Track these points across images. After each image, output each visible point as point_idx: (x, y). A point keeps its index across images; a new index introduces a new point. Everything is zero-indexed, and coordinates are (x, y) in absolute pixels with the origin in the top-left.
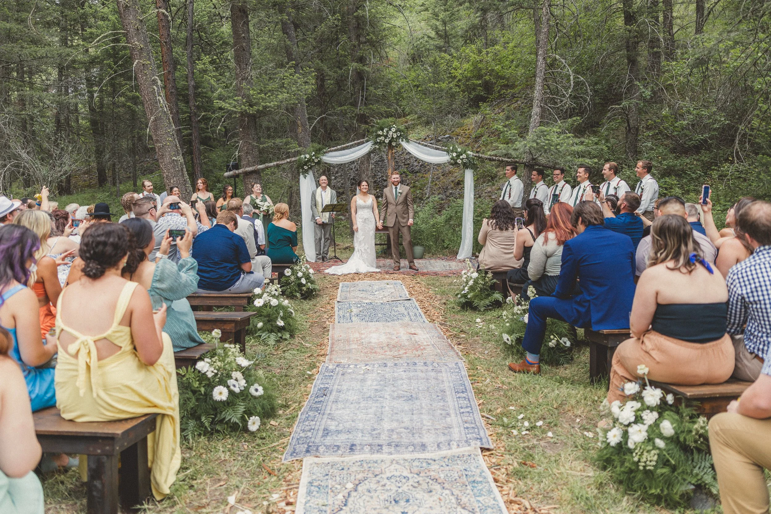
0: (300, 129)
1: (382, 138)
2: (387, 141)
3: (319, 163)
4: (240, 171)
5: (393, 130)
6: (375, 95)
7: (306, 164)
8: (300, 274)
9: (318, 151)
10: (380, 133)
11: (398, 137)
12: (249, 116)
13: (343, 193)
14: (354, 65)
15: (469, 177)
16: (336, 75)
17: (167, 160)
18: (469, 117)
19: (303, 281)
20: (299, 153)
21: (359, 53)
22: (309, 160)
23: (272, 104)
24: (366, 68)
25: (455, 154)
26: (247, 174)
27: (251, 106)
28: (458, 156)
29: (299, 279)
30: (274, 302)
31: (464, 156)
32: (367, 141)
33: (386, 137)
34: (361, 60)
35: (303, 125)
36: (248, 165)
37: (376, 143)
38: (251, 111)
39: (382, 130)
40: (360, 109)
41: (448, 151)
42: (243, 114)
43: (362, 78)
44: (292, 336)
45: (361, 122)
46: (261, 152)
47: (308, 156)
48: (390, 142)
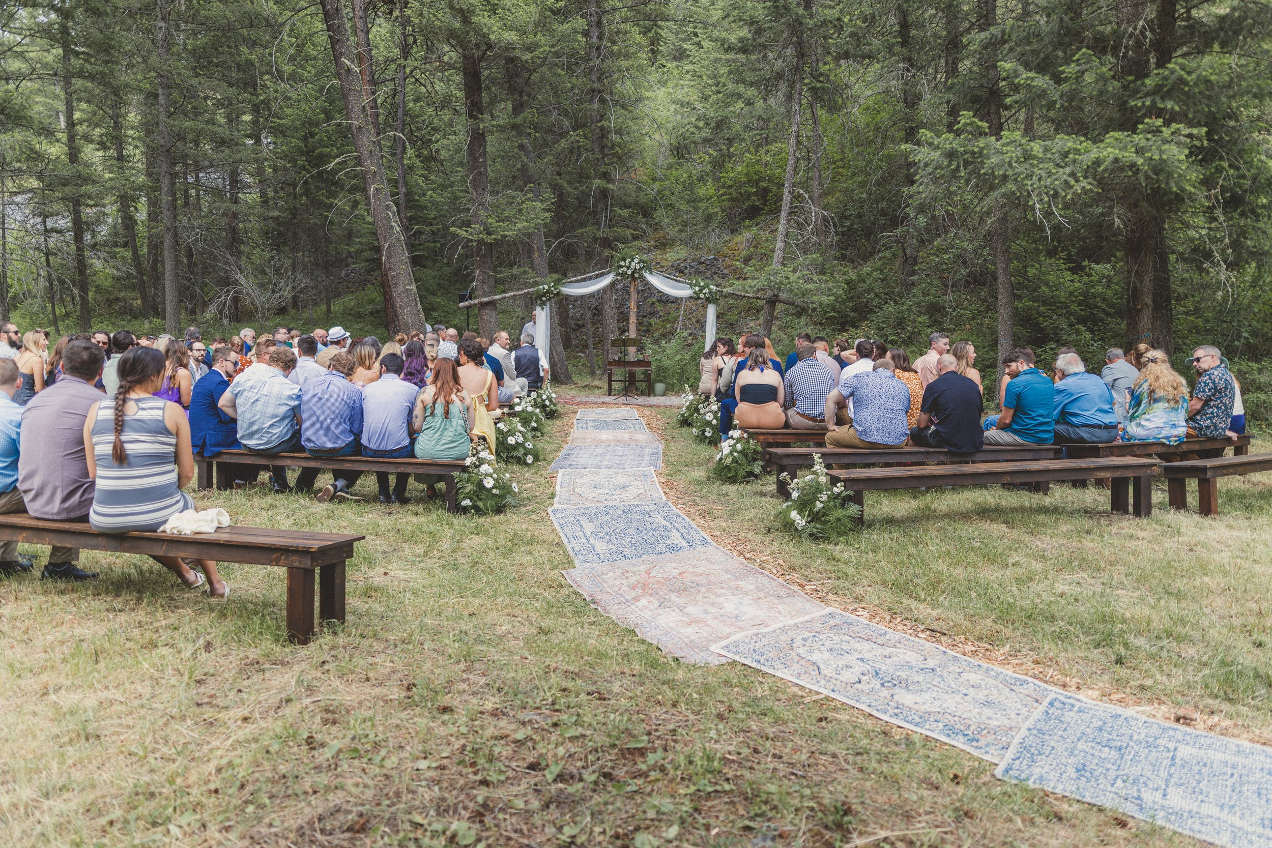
0: (536, 255)
1: (625, 269)
2: (629, 272)
3: (558, 294)
4: (476, 301)
5: (636, 261)
6: (620, 216)
7: (544, 295)
8: (544, 397)
9: (557, 282)
10: (622, 263)
11: (641, 269)
12: (486, 244)
13: (583, 326)
14: (597, 182)
15: (711, 312)
16: (576, 192)
17: (400, 289)
18: (740, 234)
19: (547, 403)
20: (537, 284)
21: (603, 169)
22: (548, 291)
23: (510, 233)
24: (610, 186)
25: (697, 289)
26: (483, 305)
27: (489, 234)
28: (701, 290)
29: (543, 401)
30: (530, 409)
31: (706, 290)
32: (609, 272)
33: (628, 268)
34: (605, 176)
35: (540, 250)
36: (484, 296)
37: (618, 274)
38: (489, 239)
39: (625, 260)
40: (603, 232)
41: (691, 285)
42: (481, 242)
43: (605, 197)
44: (542, 434)
45: (604, 247)
46: (497, 281)
47: (546, 287)
48: (633, 273)
